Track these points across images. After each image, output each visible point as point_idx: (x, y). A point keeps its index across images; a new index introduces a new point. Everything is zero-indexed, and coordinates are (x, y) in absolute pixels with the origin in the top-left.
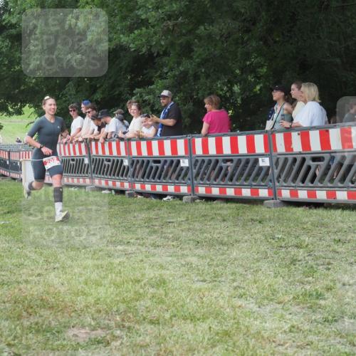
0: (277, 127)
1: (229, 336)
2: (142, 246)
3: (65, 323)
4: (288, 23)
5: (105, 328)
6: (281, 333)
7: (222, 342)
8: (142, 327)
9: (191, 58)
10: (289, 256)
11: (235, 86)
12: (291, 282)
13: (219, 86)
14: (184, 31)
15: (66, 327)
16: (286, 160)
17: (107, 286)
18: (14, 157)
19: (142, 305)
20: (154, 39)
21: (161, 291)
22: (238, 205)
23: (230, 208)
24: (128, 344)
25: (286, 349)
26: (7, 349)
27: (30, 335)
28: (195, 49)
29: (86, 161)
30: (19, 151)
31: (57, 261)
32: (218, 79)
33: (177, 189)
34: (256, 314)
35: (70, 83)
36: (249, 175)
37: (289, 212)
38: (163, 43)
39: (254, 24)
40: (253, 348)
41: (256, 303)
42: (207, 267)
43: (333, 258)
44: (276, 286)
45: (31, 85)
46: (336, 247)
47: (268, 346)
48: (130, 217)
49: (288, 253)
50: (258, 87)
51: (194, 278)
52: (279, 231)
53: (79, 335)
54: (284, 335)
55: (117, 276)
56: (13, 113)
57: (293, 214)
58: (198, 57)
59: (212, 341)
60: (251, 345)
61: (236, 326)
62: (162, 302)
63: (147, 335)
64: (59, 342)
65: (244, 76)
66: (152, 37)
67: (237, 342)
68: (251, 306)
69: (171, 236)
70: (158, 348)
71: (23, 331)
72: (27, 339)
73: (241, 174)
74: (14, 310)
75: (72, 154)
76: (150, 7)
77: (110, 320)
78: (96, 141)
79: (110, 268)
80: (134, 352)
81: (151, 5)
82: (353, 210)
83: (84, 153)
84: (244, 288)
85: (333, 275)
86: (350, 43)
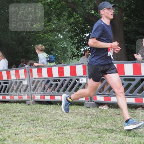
43: (12, 123)
46: (13, 119)
82: (21, 103)
85: (11, 130)
86: (19, 36)
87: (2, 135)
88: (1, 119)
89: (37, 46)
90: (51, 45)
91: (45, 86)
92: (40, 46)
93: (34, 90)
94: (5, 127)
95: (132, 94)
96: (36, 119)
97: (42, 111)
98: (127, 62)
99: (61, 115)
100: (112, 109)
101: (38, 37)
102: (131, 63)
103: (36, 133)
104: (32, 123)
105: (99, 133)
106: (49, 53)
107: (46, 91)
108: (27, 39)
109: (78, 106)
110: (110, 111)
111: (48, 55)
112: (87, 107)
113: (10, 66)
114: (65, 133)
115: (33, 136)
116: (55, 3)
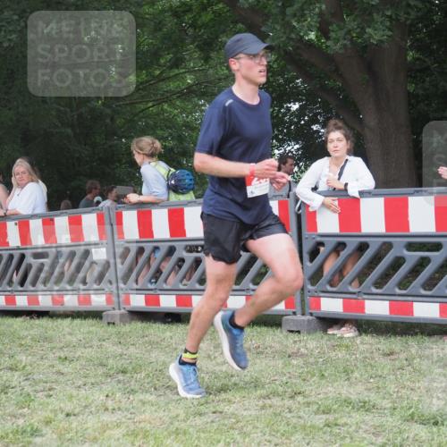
46: (61, 367)
57: (9, 326)
82: (85, 319)
85: (54, 403)
86: (83, 110)
87: (25, 416)
88: (24, 367)
89: (137, 143)
90: (180, 139)
91: (163, 264)
92: (146, 141)
93: (126, 278)
94: (36, 391)
95: (430, 290)
96: (133, 368)
97: (151, 343)
98: (418, 192)
99: (209, 357)
100: (367, 338)
101: (140, 112)
102: (431, 194)
103: (132, 410)
104: (119, 382)
105: (327, 411)
106: (175, 164)
107: (165, 281)
108: (108, 121)
109: (264, 329)
110: (362, 343)
111: (173, 170)
112: (292, 331)
113: (54, 203)
114: (221, 413)
115: (124, 420)
116: (194, 7)
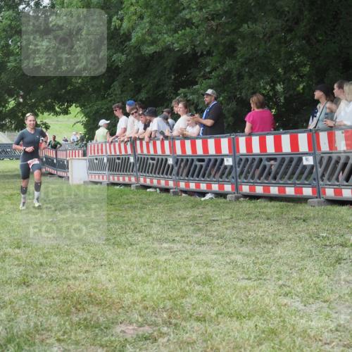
0: (320, 125)
1: (275, 334)
2: (187, 243)
3: (113, 319)
4: (331, 22)
5: (152, 324)
6: (328, 332)
7: (269, 339)
8: (188, 324)
9: (235, 58)
10: (334, 255)
11: (278, 85)
12: (336, 281)
13: (262, 85)
14: (227, 31)
15: (115, 322)
16: (330, 159)
17: (154, 283)
18: (61, 155)
19: (188, 302)
20: (198, 39)
21: (207, 289)
22: (282, 203)
23: (274, 207)
24: (175, 341)
25: (333, 348)
26: (57, 344)
27: (79, 331)
28: (239, 48)
29: (132, 160)
30: (66, 150)
31: (104, 258)
32: (262, 78)
33: (221, 187)
34: (302, 313)
35: (115, 83)
36: (293, 173)
37: (334, 210)
38: (206, 43)
39: (297, 23)
40: (300, 346)
41: (302, 302)
42: (251, 265)
44: (322, 285)
45: (77, 85)
47: (314, 345)
48: (174, 215)
49: (333, 252)
50: (301, 86)
51: (239, 276)
52: (324, 229)
53: (126, 331)
54: (330, 334)
55: (162, 273)
56: (60, 113)
58: (241, 57)
59: (258, 339)
60: (297, 343)
61: (282, 324)
62: (208, 299)
63: (194, 332)
64: (107, 338)
65: (288, 75)
66: (196, 37)
67: (283, 340)
68: (297, 304)
69: (215, 234)
70: (205, 346)
71: (72, 326)
72: (76, 334)
73: (285, 173)
74: (64, 305)
75: (118, 153)
76: (194, 7)
77: (156, 317)
78: (141, 140)
79: (156, 266)
80: (181, 349)
81: (195, 5)
83: (129, 151)
84: (289, 287)
